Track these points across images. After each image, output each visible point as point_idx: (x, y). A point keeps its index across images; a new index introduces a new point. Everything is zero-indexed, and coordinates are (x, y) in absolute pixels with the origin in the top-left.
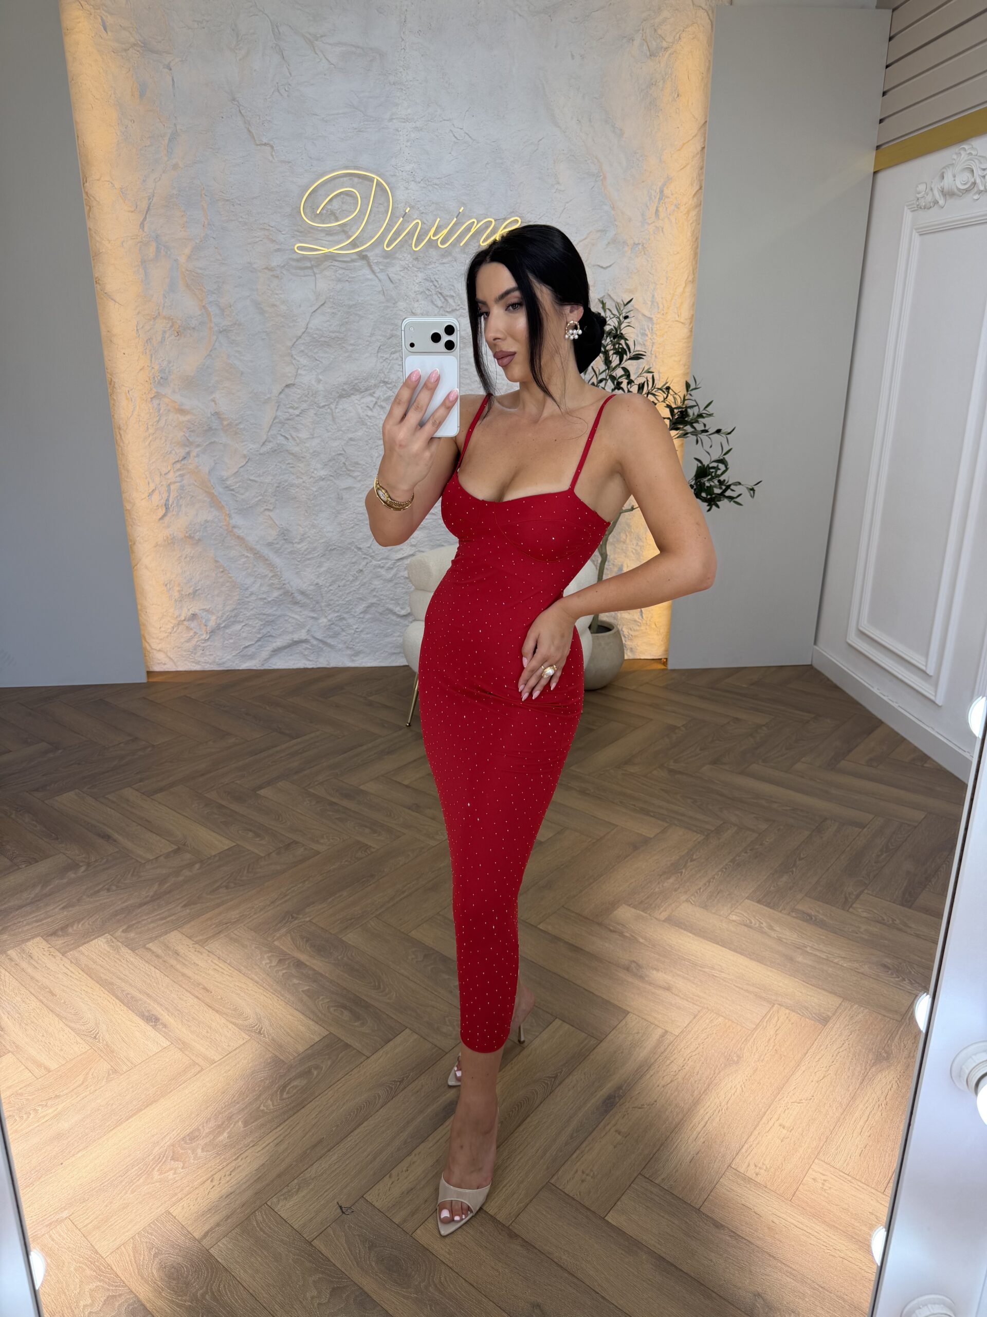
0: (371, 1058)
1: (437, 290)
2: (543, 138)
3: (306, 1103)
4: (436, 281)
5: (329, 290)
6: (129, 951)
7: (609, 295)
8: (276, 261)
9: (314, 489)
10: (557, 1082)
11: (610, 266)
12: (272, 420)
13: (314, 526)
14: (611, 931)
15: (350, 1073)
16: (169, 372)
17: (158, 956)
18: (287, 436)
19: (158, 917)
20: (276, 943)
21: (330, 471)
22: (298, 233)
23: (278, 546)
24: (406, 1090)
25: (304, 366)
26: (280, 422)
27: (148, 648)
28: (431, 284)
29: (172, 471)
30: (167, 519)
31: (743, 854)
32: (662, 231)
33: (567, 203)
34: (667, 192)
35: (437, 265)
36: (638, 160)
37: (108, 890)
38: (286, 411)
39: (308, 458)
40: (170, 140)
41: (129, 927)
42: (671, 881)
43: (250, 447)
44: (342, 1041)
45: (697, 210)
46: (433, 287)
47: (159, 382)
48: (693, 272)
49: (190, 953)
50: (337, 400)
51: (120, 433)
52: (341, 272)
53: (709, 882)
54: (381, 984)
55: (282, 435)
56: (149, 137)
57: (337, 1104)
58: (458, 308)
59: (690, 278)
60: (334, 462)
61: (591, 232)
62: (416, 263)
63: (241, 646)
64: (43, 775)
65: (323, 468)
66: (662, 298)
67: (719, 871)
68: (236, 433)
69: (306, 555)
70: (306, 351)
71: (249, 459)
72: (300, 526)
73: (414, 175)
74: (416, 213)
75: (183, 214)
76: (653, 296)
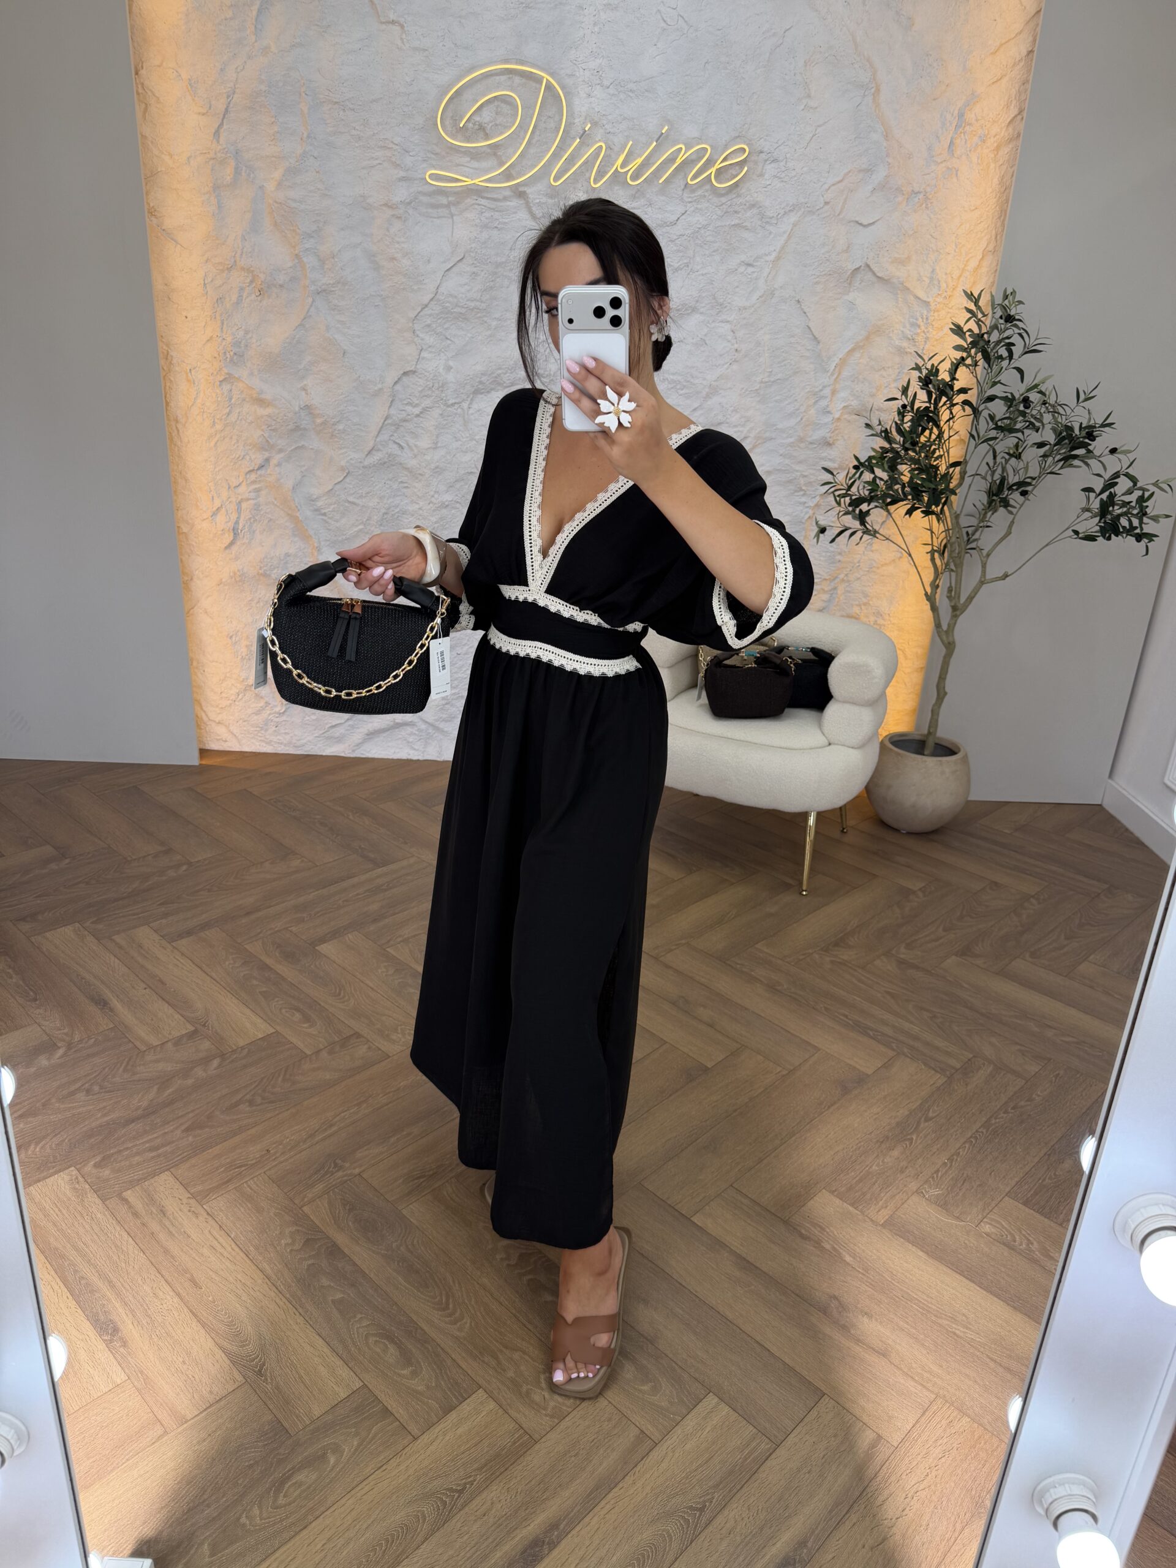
0: (419, 1441)
2: (792, 27)
3: (310, 1518)
5: (470, 239)
6: (98, 1201)
7: (868, 266)
8: (401, 193)
9: (434, 519)
10: (704, 1520)
11: (873, 223)
12: (382, 421)
14: (804, 1237)
15: (384, 1468)
16: (246, 346)
17: (136, 1215)
18: (401, 444)
19: (147, 1145)
20: (305, 1209)
21: (457, 495)
22: (433, 156)
24: (466, 1509)
25: (430, 347)
26: (395, 425)
27: (205, 718)
29: (244, 483)
30: (235, 548)
31: (1003, 1115)
32: (957, 174)
33: (819, 126)
34: (970, 116)
36: (930, 65)
37: (88, 1091)
38: (402, 407)
39: (427, 476)
40: (259, 12)
41: (103, 1159)
42: (895, 1153)
43: (351, 457)
44: (380, 1402)
45: (1010, 146)
47: (231, 360)
48: (996, 237)
49: (180, 1213)
50: (472, 397)
51: (177, 428)
52: (487, 214)
53: (951, 1159)
54: (451, 1300)
55: (395, 443)
56: (232, 5)
57: (358, 1527)
59: (991, 247)
60: (462, 483)
61: (850, 172)
63: (327, 724)
64: (36, 897)
65: (447, 491)
66: (946, 274)
67: (964, 1143)
68: (332, 436)
70: (434, 326)
71: (348, 473)
73: (601, 76)
74: (599, 133)
75: (273, 120)
76: (933, 271)
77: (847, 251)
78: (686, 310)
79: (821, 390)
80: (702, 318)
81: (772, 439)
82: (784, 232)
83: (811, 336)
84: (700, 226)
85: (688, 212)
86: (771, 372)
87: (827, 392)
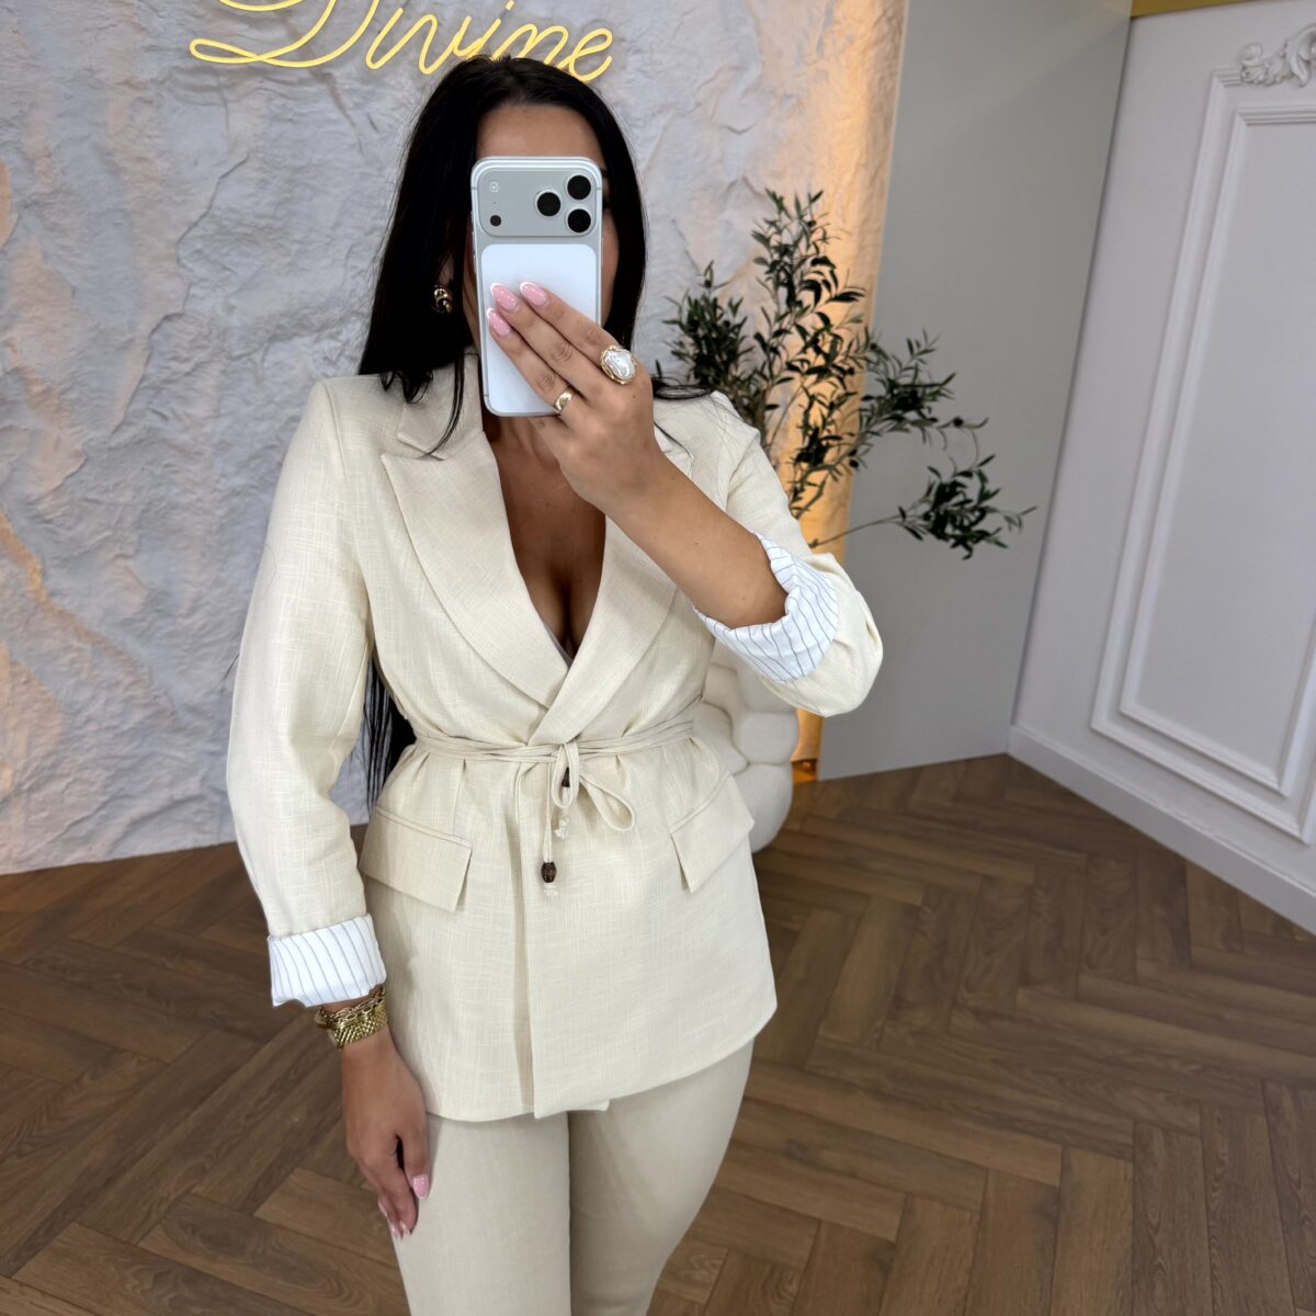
5: (255, 135)
8: (150, 70)
9: (220, 512)
12: (136, 384)
13: (218, 583)
18: (166, 413)
21: (252, 478)
23: (145, 624)
25: (202, 280)
26: (153, 387)
32: (827, 78)
33: (686, 14)
34: (837, 14)
38: (163, 364)
39: (207, 454)
43: (90, 436)
50: (266, 345)
52: (278, 102)
55: (155, 412)
60: (258, 461)
61: (721, 69)
68: (59, 409)
69: (203, 636)
70: (206, 251)
71: (85, 461)
72: (189, 582)
77: (721, 161)
82: (654, 137)
83: (689, 263)
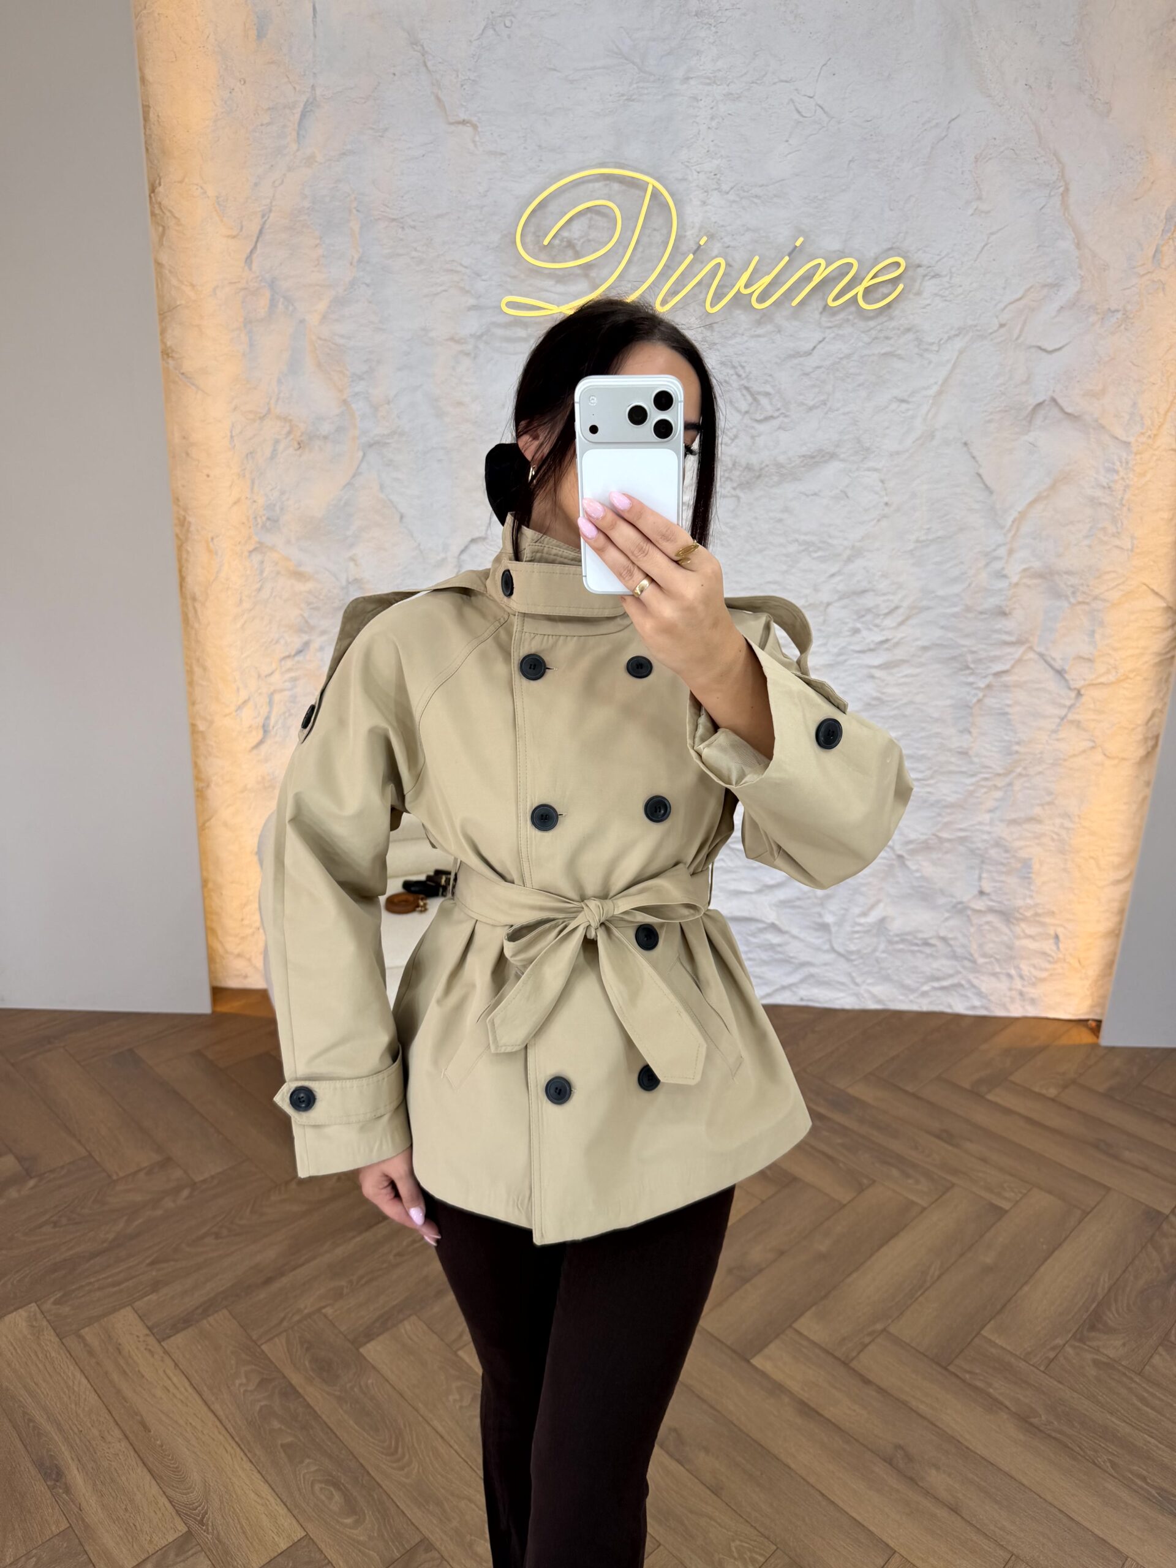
1: (743, 382)
2: (958, 116)
4: (743, 367)
7: (1054, 400)
8: (472, 325)
11: (1060, 349)
16: (282, 509)
22: (509, 279)
28: (731, 372)
29: (275, 672)
30: (264, 748)
33: (992, 234)
35: (745, 338)
36: (1132, 159)
40: (303, 115)
46: (735, 377)
47: (264, 526)
51: (194, 608)
56: (269, 109)
58: (776, 414)
61: (1031, 287)
62: (708, 333)
73: (719, 180)
74: (717, 247)
75: (318, 241)
76: (1135, 404)
77: (1027, 381)
78: (823, 456)
79: (995, 550)
80: (842, 465)
81: (928, 608)
82: (948, 361)
83: (981, 485)
84: (842, 356)
85: (827, 340)
86: (928, 529)
87: (1002, 551)
